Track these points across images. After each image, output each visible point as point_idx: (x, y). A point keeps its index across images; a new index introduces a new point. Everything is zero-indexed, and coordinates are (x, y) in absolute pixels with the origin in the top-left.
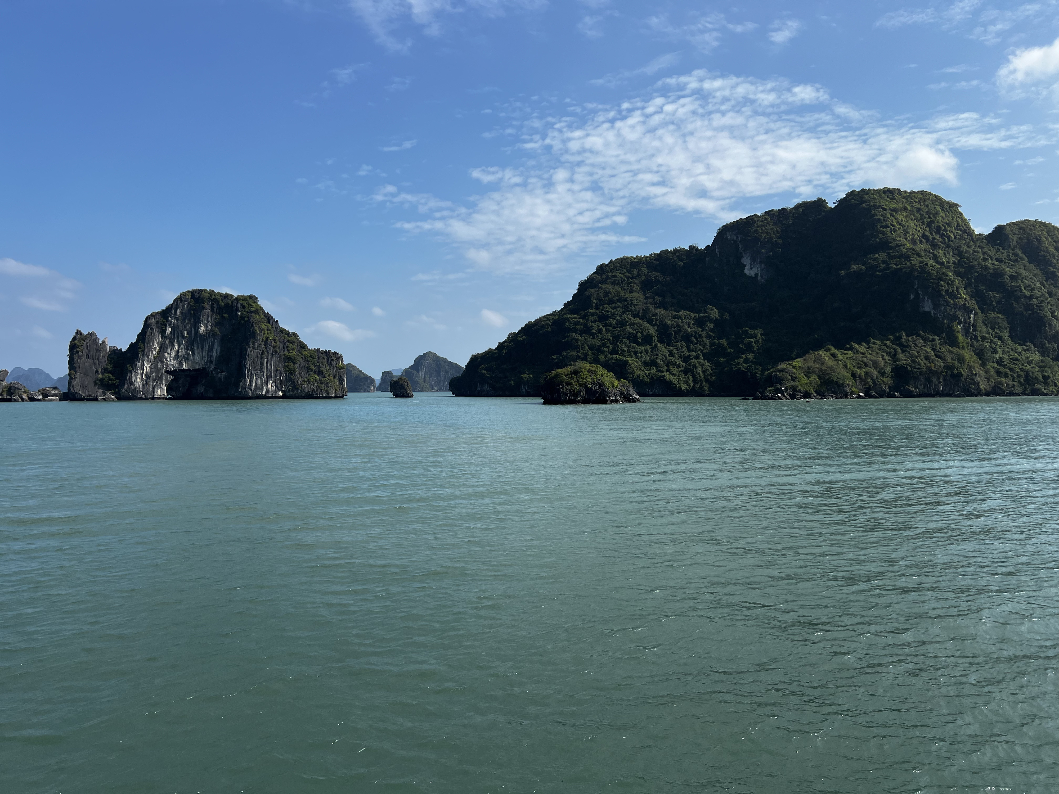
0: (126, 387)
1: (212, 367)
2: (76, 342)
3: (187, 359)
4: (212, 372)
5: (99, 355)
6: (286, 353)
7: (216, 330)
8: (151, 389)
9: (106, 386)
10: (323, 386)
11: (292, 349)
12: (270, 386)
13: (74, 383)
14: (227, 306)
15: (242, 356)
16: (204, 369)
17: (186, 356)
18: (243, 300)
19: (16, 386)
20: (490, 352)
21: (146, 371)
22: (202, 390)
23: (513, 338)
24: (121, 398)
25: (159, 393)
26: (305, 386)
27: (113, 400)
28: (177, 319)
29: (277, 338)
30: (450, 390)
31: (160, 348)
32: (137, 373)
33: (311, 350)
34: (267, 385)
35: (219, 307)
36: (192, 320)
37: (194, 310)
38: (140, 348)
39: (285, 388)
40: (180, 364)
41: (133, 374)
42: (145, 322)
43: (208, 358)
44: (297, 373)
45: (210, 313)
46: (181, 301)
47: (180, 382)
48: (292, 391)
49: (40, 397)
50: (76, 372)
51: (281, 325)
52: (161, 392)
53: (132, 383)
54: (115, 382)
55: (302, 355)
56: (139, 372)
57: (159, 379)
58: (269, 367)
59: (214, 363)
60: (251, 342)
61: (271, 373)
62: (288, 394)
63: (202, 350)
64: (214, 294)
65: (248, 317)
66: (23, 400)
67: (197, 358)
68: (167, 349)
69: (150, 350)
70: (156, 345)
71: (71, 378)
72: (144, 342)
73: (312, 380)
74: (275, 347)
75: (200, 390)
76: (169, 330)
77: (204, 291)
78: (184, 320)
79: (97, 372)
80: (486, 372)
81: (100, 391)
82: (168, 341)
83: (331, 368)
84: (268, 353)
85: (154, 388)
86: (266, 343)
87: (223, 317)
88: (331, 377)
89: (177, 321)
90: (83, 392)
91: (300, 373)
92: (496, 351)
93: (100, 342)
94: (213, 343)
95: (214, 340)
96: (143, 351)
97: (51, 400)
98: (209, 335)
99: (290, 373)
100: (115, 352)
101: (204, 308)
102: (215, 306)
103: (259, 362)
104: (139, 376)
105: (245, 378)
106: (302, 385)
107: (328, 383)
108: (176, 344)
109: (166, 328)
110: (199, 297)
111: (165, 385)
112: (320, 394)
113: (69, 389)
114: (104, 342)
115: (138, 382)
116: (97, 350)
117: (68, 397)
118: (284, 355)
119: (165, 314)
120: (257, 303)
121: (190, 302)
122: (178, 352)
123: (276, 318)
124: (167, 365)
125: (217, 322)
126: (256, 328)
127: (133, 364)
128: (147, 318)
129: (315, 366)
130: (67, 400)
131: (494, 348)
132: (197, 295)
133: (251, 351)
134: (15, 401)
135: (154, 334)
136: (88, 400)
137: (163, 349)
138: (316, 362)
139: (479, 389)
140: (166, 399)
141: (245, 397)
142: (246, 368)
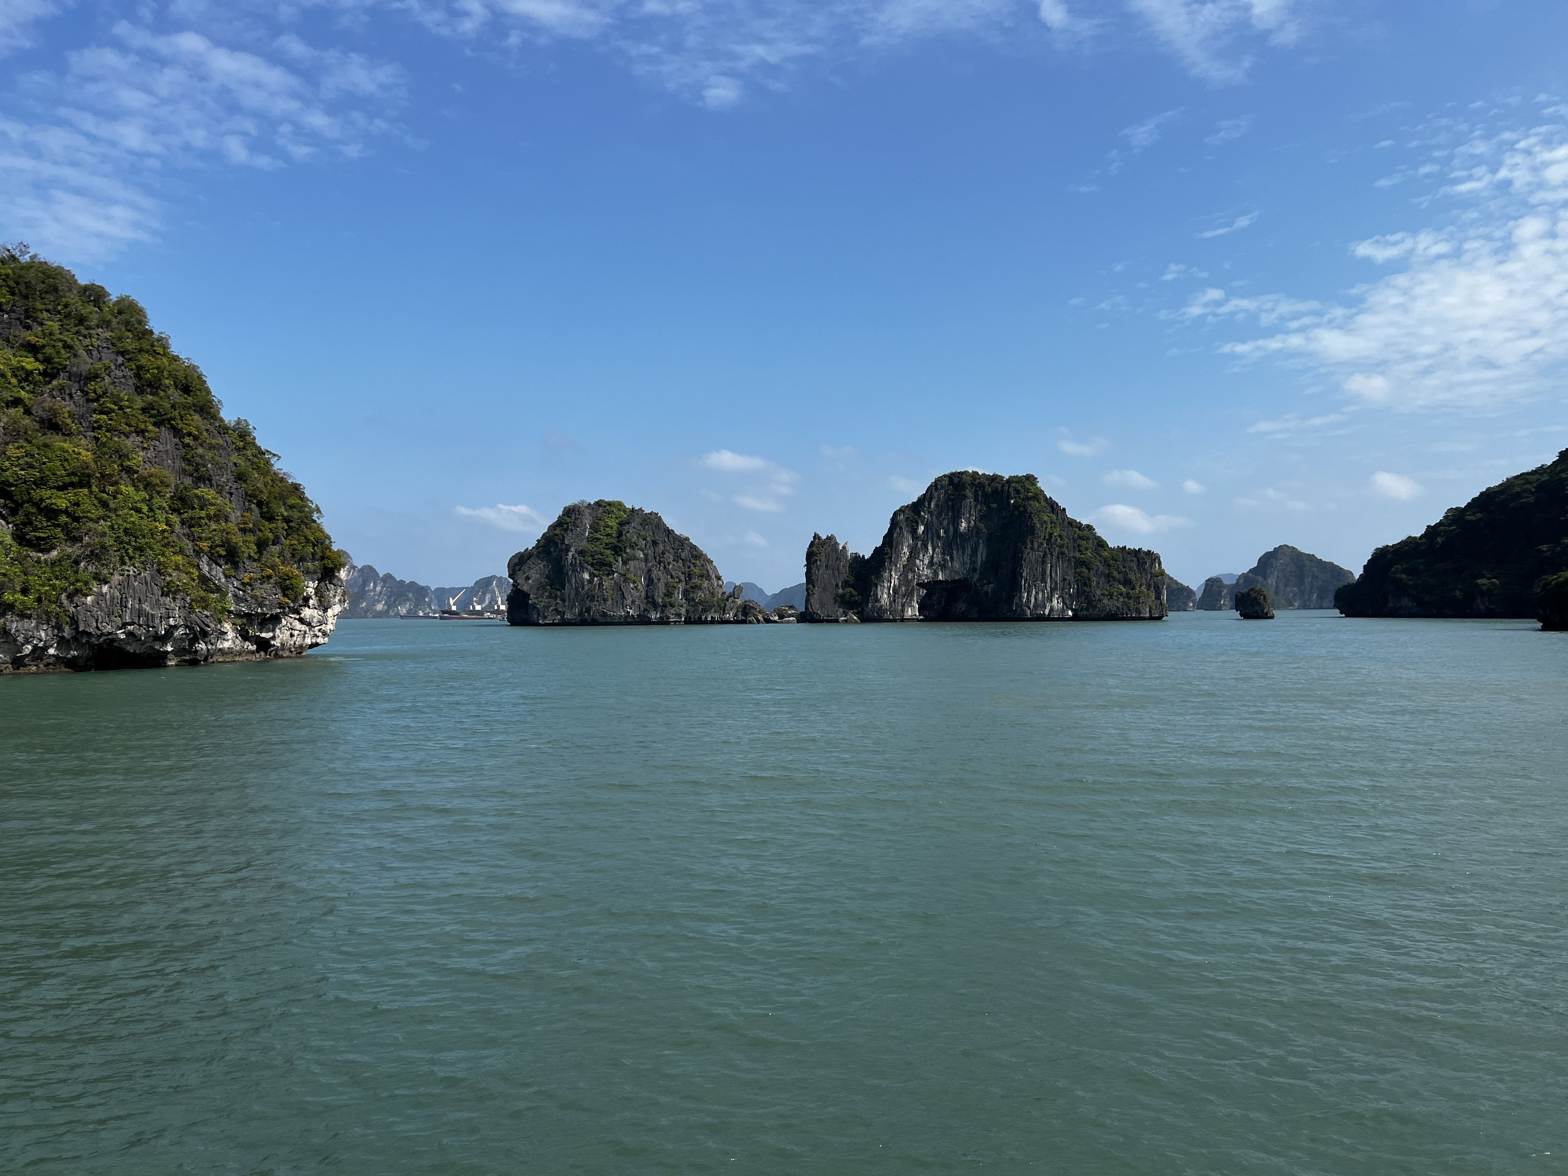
0: (870, 605)
1: (976, 576)
2: (814, 549)
3: (943, 567)
4: (975, 584)
5: (839, 565)
6: (1078, 555)
7: (982, 526)
8: (900, 608)
9: (847, 604)
10: (1131, 601)
11: (1086, 549)
12: (1055, 602)
13: (812, 601)
14: (995, 491)
15: (1017, 561)
16: (966, 579)
17: (942, 562)
18: (1017, 482)
19: (751, 605)
20: (1409, 544)
21: (894, 585)
22: (963, 609)
23: (1455, 516)
24: (865, 619)
25: (909, 613)
26: (1105, 601)
27: (856, 622)
28: (931, 513)
29: (1064, 534)
30: (1335, 607)
31: (911, 553)
32: (884, 587)
33: (1113, 549)
34: (1051, 601)
35: (985, 495)
36: (950, 514)
37: (952, 500)
38: (887, 554)
39: (1076, 605)
40: (936, 573)
41: (879, 587)
42: (892, 520)
43: (970, 564)
44: (1094, 584)
45: (973, 503)
46: (936, 489)
47: (935, 598)
48: (1087, 609)
49: (776, 618)
50: (814, 587)
51: (1070, 514)
52: (912, 611)
53: (877, 600)
54: (857, 598)
55: (1101, 556)
56: (886, 585)
57: (909, 594)
58: (1053, 575)
59: (978, 571)
60: (1028, 541)
61: (1056, 583)
62: (1081, 614)
63: (963, 554)
64: (977, 477)
65: (1024, 506)
66: (758, 621)
67: (957, 565)
68: (919, 553)
69: (898, 556)
70: (906, 550)
71: (809, 594)
72: (891, 547)
73: (1115, 594)
74: (1061, 546)
75: (961, 609)
76: (921, 528)
77: (966, 473)
78: (940, 514)
79: (837, 585)
80: (1404, 576)
81: (841, 610)
82: (920, 543)
83: (1143, 575)
84: (1052, 555)
85: (903, 606)
86: (1049, 541)
87: (989, 507)
88: (1144, 588)
89: (931, 516)
90: (822, 611)
91: (1098, 583)
92: (1424, 540)
93: (841, 548)
94: (977, 544)
95: (978, 540)
96: (890, 558)
97: (788, 622)
98: (972, 533)
99: (1083, 583)
100: (857, 559)
101: (965, 497)
102: (980, 492)
103: (1040, 569)
104: (886, 591)
105: (1021, 592)
106: (1100, 600)
107: (1139, 598)
108: (930, 548)
109: (917, 526)
110: (959, 482)
111: (917, 602)
112: (1127, 614)
113: (806, 608)
114: (844, 547)
115: (885, 599)
116: (837, 558)
117: (806, 617)
118: (1075, 558)
119: (916, 507)
120: (1036, 485)
121: (948, 490)
122: (932, 557)
123: (1062, 505)
124: (919, 576)
125: (983, 515)
126: (1036, 521)
127: (879, 577)
128: (895, 514)
129: (1119, 573)
130: (805, 622)
131: (1419, 535)
132: (956, 480)
133: (1029, 554)
134: (751, 622)
135: (903, 535)
136: (828, 621)
137: (914, 554)
138: (1121, 567)
139: (1391, 605)
140: (918, 620)
141: (1021, 618)
142: (1022, 577)
